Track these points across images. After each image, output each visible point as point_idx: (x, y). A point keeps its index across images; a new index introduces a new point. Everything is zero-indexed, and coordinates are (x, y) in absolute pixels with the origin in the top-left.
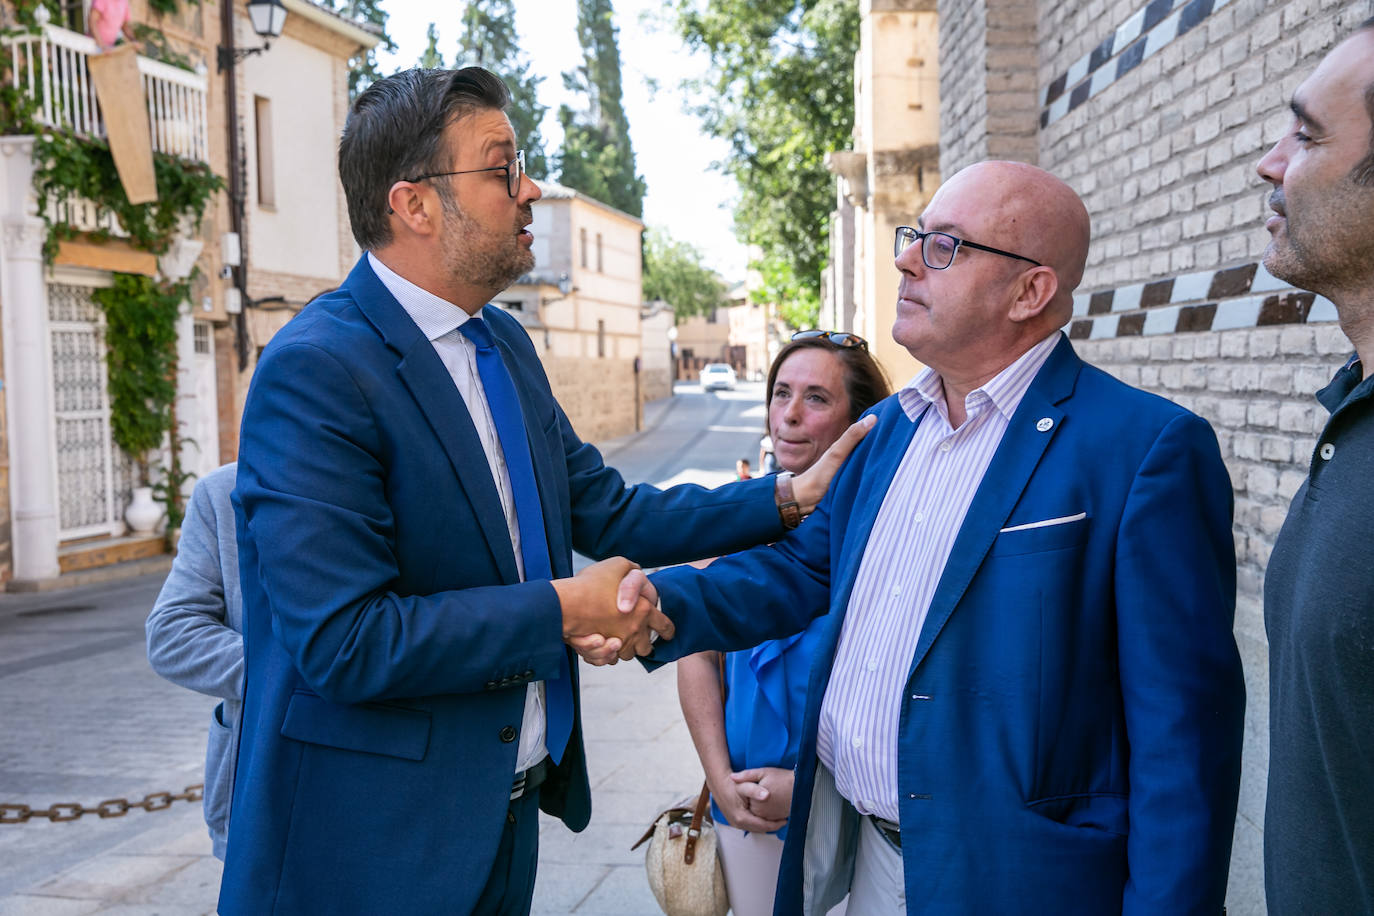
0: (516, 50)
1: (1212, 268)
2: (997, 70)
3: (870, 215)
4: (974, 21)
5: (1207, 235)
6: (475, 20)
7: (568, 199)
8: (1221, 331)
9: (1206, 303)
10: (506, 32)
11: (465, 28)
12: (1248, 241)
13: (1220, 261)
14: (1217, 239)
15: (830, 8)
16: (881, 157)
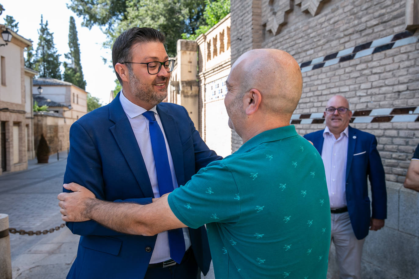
0: (54, 47)
6: (42, 39)
7: (70, 86)
10: (51, 43)
11: (39, 41)
16: (182, 82)
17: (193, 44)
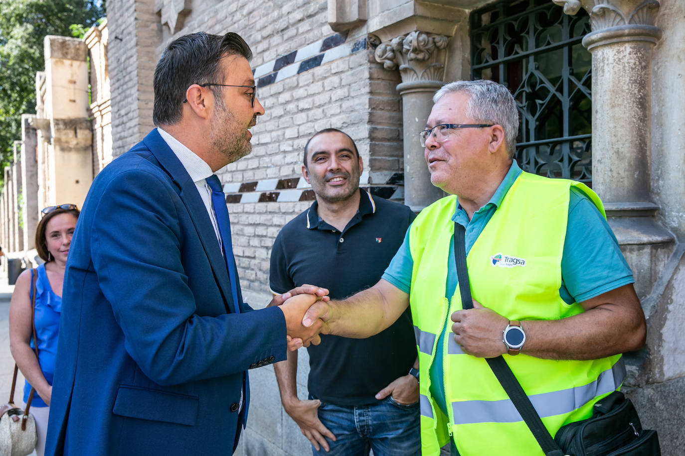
1: (240, 182)
2: (142, 101)
3: (51, 147)
4: (130, 80)
5: (237, 171)
8: (244, 204)
9: (238, 193)
12: (254, 174)
13: (243, 180)
14: (241, 172)
16: (57, 122)
17: (78, 46)
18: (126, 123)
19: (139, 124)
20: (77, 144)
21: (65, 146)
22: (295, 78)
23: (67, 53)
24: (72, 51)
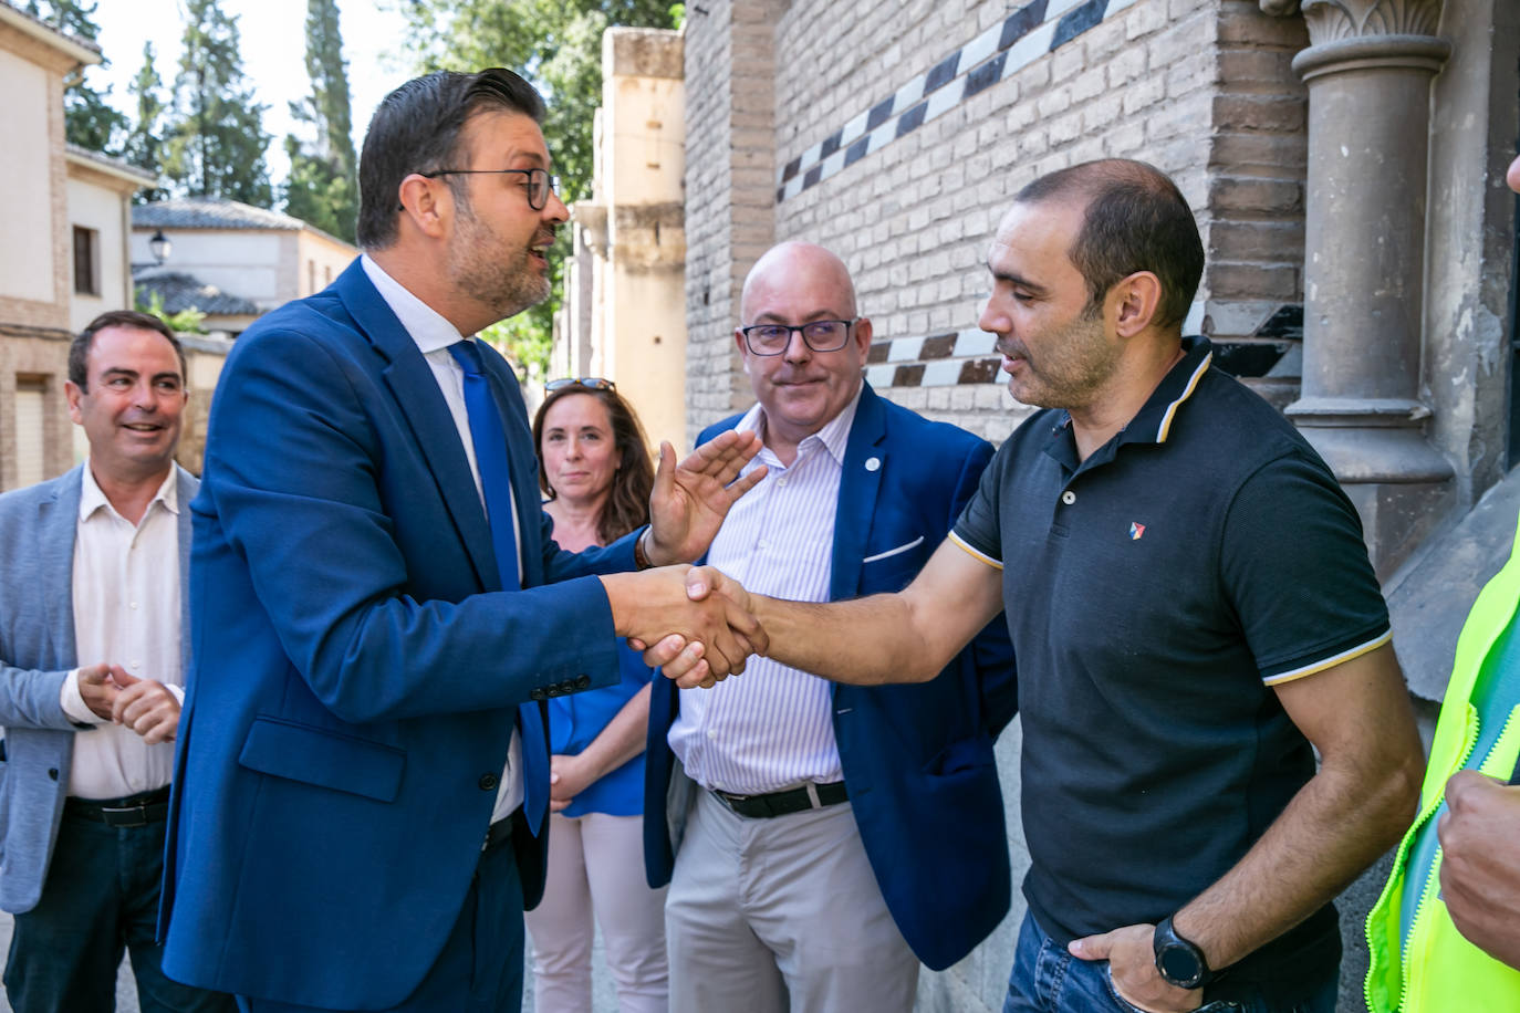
0: (241, 75)
1: (922, 334)
2: (740, 149)
3: (610, 265)
4: (720, 103)
5: (918, 307)
6: (197, 42)
7: (296, 230)
8: (929, 387)
9: (917, 363)
10: (230, 56)
11: (185, 49)
12: (951, 314)
13: (928, 330)
14: (926, 311)
15: (568, 62)
16: (621, 211)
17: (667, 47)
18: (711, 201)
19: (732, 204)
20: (660, 258)
21: (636, 262)
22: (1044, 64)
23: (645, 64)
24: (656, 59)
